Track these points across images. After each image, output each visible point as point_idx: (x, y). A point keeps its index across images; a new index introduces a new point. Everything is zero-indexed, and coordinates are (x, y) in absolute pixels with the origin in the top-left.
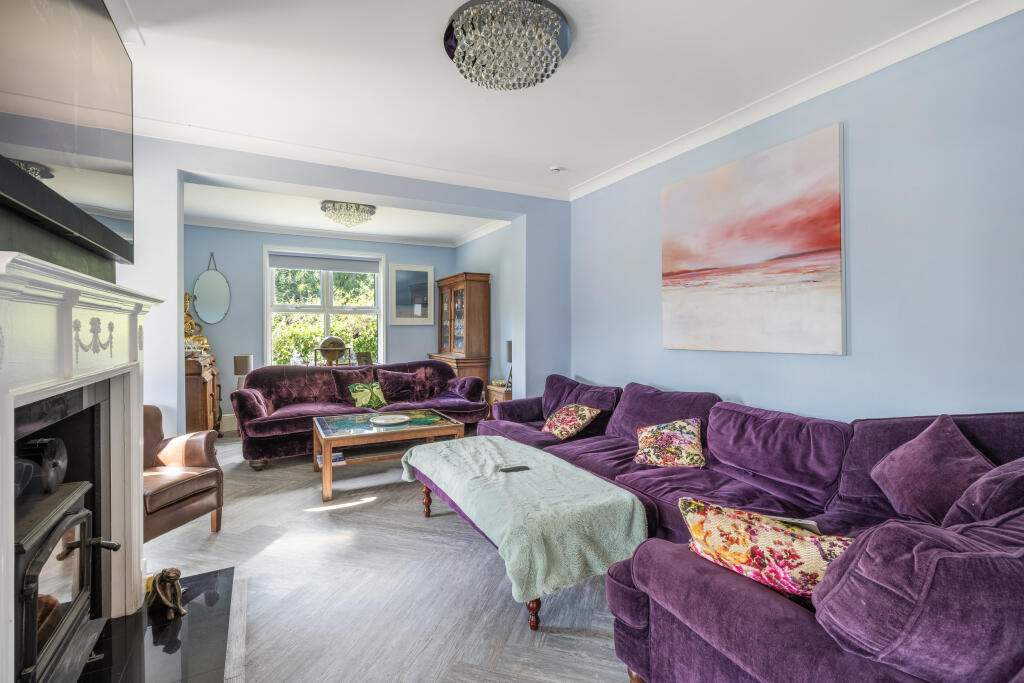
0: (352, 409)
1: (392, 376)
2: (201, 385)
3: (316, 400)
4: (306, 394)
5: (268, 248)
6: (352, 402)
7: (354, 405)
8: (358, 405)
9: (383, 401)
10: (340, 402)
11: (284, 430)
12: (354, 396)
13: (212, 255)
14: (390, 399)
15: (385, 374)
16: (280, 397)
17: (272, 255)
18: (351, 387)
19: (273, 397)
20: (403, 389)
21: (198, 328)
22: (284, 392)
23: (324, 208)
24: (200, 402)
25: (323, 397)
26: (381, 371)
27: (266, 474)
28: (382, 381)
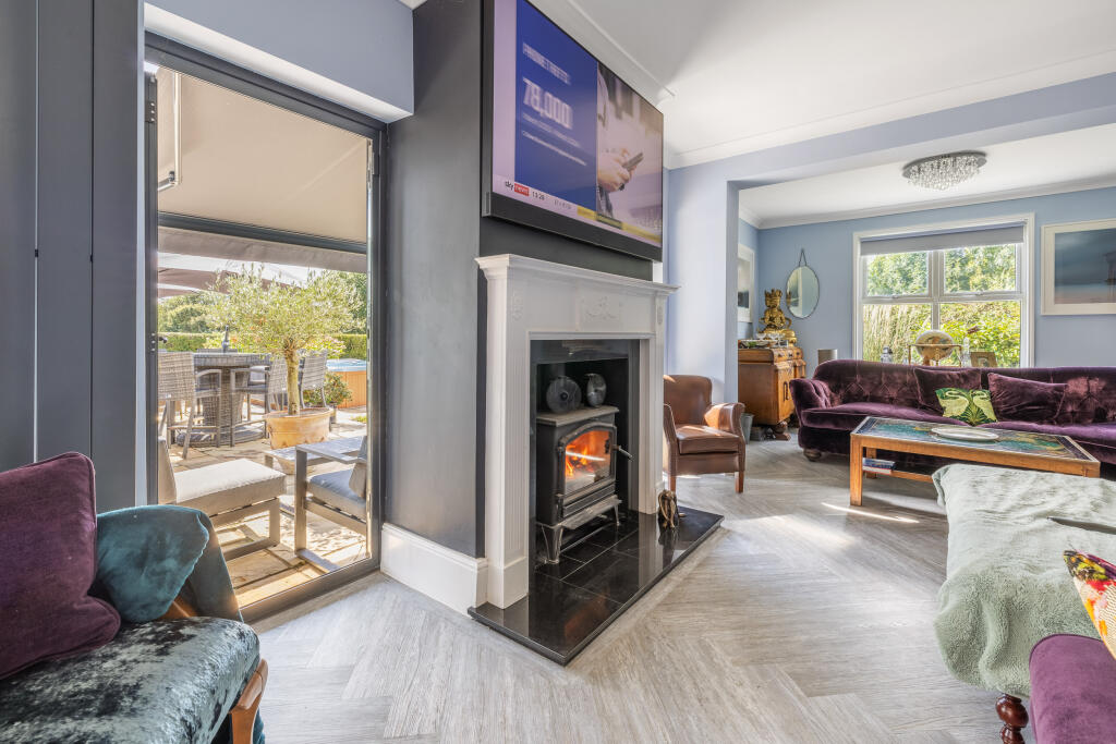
0: (937, 417)
1: (1012, 385)
2: (772, 372)
3: (891, 401)
4: (880, 393)
5: (858, 236)
6: (939, 411)
7: (941, 414)
8: (947, 415)
9: (991, 415)
10: (923, 408)
11: (836, 424)
12: (943, 403)
13: (803, 252)
14: (1002, 414)
15: (1000, 380)
16: (849, 392)
17: (864, 242)
18: (939, 393)
19: (842, 392)
20: (1029, 405)
21: (786, 322)
22: (854, 388)
23: (907, 175)
24: (772, 388)
25: (902, 400)
26: (996, 376)
27: (817, 466)
28: (993, 389)
